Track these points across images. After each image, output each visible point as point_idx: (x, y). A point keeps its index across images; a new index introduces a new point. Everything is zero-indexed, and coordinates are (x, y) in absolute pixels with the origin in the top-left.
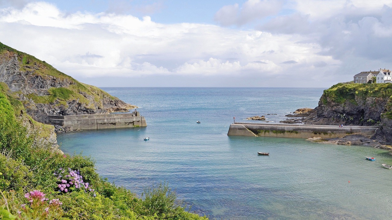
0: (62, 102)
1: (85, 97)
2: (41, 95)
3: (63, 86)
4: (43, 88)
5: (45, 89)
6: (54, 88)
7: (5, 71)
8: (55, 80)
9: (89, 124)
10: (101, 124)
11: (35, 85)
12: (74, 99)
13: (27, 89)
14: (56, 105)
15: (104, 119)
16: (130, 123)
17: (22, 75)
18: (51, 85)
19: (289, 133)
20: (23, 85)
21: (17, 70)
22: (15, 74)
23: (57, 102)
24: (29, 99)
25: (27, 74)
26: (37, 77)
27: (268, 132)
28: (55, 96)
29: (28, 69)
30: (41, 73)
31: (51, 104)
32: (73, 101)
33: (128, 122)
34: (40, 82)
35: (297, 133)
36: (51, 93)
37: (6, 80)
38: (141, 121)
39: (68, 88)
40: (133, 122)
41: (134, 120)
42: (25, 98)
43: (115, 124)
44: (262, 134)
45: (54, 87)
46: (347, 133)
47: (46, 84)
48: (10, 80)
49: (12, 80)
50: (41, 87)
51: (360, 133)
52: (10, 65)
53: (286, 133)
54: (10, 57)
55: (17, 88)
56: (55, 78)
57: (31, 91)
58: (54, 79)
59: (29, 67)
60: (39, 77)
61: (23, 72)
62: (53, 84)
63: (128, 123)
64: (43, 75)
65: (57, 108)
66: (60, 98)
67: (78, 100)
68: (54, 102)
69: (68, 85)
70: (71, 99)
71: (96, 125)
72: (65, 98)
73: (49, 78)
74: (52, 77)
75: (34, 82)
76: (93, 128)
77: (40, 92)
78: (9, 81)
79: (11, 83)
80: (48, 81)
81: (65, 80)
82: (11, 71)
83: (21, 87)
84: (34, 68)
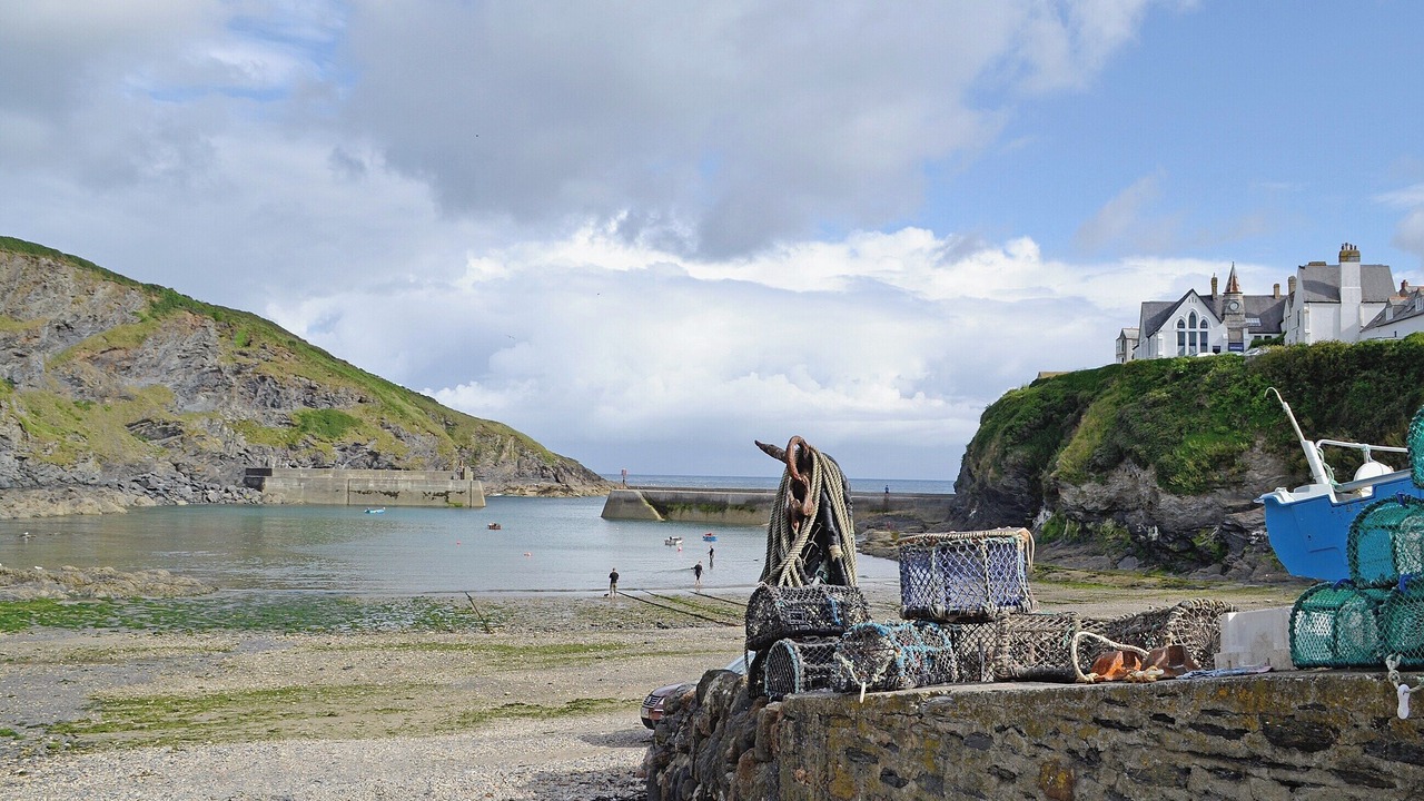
0: (321, 446)
1: (398, 437)
2: (272, 425)
3: (336, 406)
4: (279, 407)
5: (282, 411)
6: (309, 410)
7: (176, 361)
8: (314, 388)
9: (326, 492)
10: (359, 492)
11: (258, 399)
12: (361, 439)
13: (233, 408)
14: (304, 451)
15: (368, 481)
16: (438, 495)
17: (225, 372)
18: (305, 403)
19: (735, 512)
20: (225, 398)
21: (211, 361)
22: (205, 370)
23: (308, 445)
24: (236, 432)
25: (239, 372)
26: (263, 379)
27: (690, 509)
28: (304, 429)
29: (242, 359)
30: (275, 370)
31: (291, 449)
32: (356, 444)
33: (432, 492)
34: (271, 393)
35: (753, 511)
36: (297, 422)
37: (178, 382)
38: (468, 491)
39: (349, 412)
40: (447, 492)
41: (450, 486)
42: (226, 429)
43: (395, 495)
44: (676, 515)
45: (312, 406)
46: (872, 511)
47: (287, 398)
48: (191, 384)
49: (197, 383)
50: (273, 405)
51: (912, 512)
52: (191, 347)
53: (728, 511)
54: (193, 327)
55: (211, 405)
56: (314, 385)
57: (246, 412)
58: (311, 388)
59: (246, 355)
60: (269, 379)
61: (227, 365)
62: (308, 398)
63: (431, 496)
64: (280, 374)
65: (304, 460)
66: (316, 434)
67: (372, 443)
68: (300, 443)
69: (355, 403)
70: (350, 438)
71: (346, 496)
72: (332, 435)
73: (297, 383)
74: (307, 381)
75: (256, 392)
76: (337, 502)
77: (269, 418)
78: (187, 387)
79: (195, 390)
80: (293, 390)
81: (342, 390)
82: (197, 362)
83: (221, 404)
84: (258, 357)
